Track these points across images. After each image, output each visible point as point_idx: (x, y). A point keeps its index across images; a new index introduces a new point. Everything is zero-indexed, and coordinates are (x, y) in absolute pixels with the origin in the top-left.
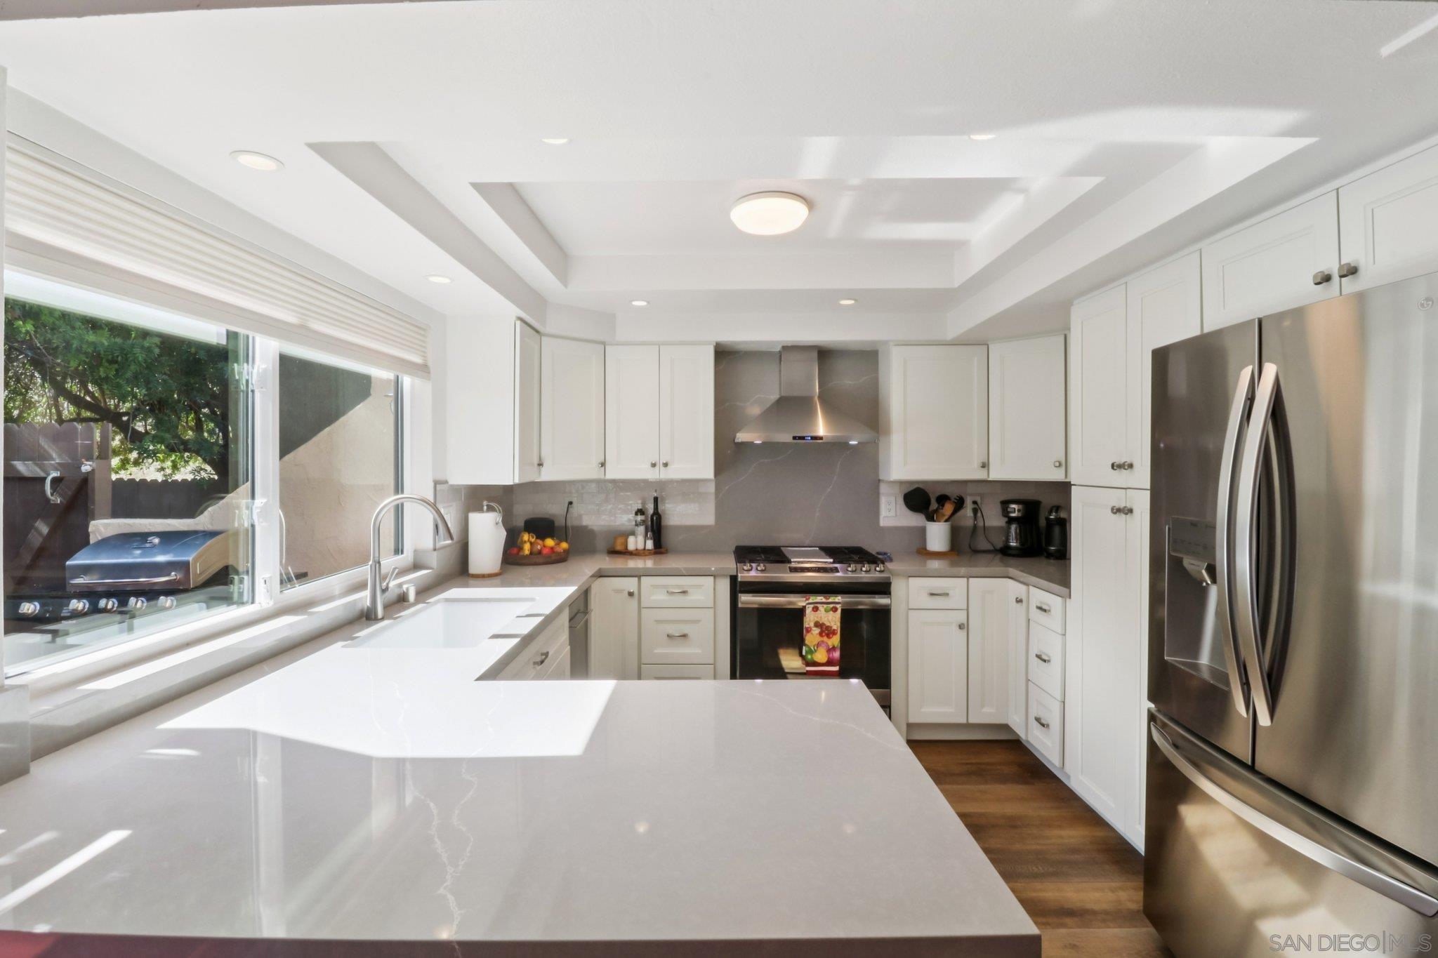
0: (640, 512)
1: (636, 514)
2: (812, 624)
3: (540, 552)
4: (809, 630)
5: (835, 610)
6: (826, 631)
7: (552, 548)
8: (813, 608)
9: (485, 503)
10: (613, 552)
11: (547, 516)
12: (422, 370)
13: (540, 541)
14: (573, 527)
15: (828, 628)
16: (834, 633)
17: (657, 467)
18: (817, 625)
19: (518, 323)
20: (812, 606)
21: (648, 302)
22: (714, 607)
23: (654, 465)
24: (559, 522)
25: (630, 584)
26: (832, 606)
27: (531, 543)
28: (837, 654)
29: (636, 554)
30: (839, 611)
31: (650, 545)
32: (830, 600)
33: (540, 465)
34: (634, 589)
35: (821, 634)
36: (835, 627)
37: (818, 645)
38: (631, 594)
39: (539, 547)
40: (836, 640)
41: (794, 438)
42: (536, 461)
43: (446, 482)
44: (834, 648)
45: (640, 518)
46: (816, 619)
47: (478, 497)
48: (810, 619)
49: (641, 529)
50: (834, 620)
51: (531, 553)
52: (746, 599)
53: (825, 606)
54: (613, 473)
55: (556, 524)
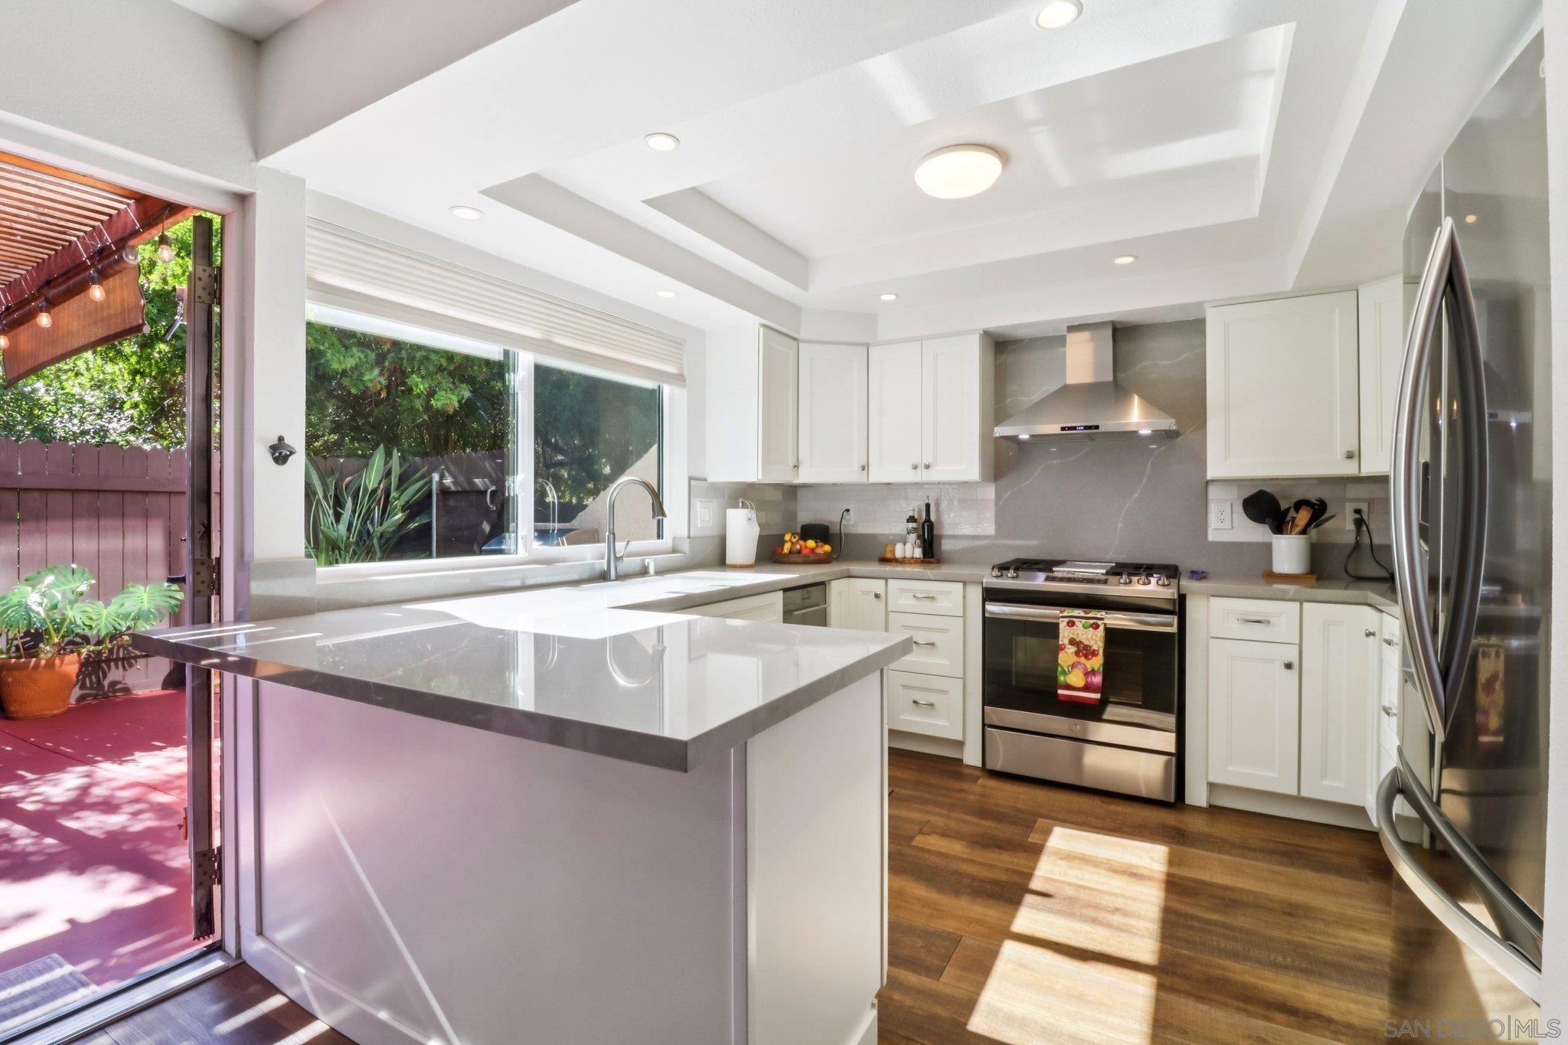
0: (912, 519)
1: (908, 521)
2: (1066, 642)
3: (799, 552)
4: (1062, 648)
5: (1096, 627)
6: (1084, 651)
7: (813, 550)
8: (1068, 623)
9: (741, 500)
10: (884, 560)
11: (825, 523)
12: (679, 379)
13: (802, 542)
14: (846, 535)
15: (1086, 647)
16: (1094, 654)
17: (919, 470)
18: (1072, 642)
19: (762, 329)
20: (1067, 620)
21: (897, 296)
22: (964, 616)
23: (915, 467)
24: (834, 530)
25: (878, 586)
26: (1092, 621)
27: (792, 543)
28: (1097, 680)
29: (903, 561)
30: (1102, 628)
31: (918, 553)
32: (1090, 615)
33: (796, 466)
34: (881, 591)
35: (1077, 654)
36: (1095, 647)
37: (1073, 666)
38: (877, 596)
39: (798, 547)
40: (1097, 663)
41: (1063, 429)
42: (791, 462)
43: (705, 480)
44: (1093, 672)
45: (912, 525)
46: (1071, 636)
47: (743, 494)
48: (1065, 634)
49: (913, 537)
50: (1096, 639)
51: (790, 552)
52: (994, 608)
53: (1083, 621)
54: (877, 476)
55: (831, 531)
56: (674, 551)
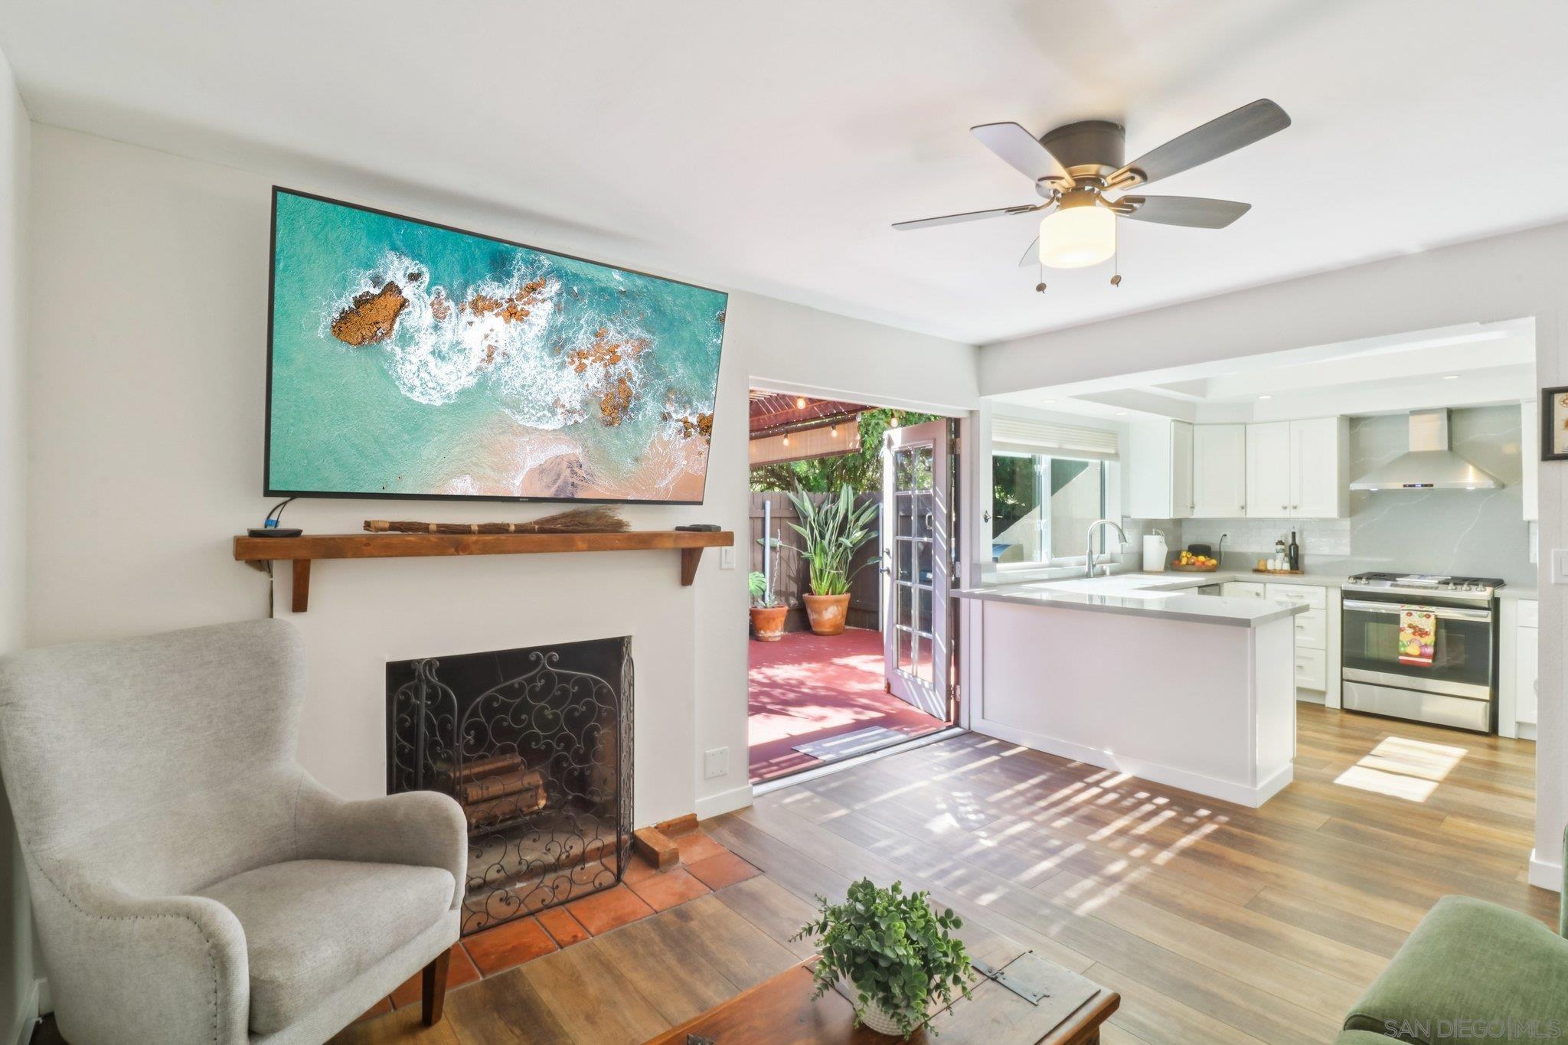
0: (1280, 543)
1: (1277, 544)
2: (1406, 626)
3: (1193, 564)
4: (1402, 630)
5: (1428, 617)
6: (1420, 632)
7: (1203, 563)
8: (1407, 614)
9: (1154, 530)
10: (1257, 571)
11: (1207, 544)
12: (1115, 456)
13: (1194, 557)
14: (1225, 553)
15: (1420, 630)
16: (1427, 634)
17: (1288, 510)
18: (1410, 626)
19: (1173, 423)
20: (1407, 612)
21: (1272, 396)
22: (1326, 609)
23: (1285, 508)
24: (1215, 548)
25: (1259, 588)
26: (1425, 613)
27: (1188, 558)
28: (1430, 650)
29: (1273, 572)
30: (1433, 617)
31: (1286, 566)
32: (1424, 609)
33: (1193, 507)
34: (1261, 591)
35: (1414, 634)
36: (1427, 630)
37: (1411, 641)
38: (1258, 594)
39: (1193, 560)
40: (1430, 639)
41: (1405, 486)
42: (1189, 505)
43: (1130, 517)
44: (1426, 646)
45: (1280, 547)
46: (1410, 622)
47: (1150, 526)
48: (1405, 621)
49: (1282, 555)
50: (1429, 625)
51: (1187, 564)
52: (1350, 604)
53: (1418, 612)
54: (1252, 513)
55: (1212, 550)
56: (1112, 561)
